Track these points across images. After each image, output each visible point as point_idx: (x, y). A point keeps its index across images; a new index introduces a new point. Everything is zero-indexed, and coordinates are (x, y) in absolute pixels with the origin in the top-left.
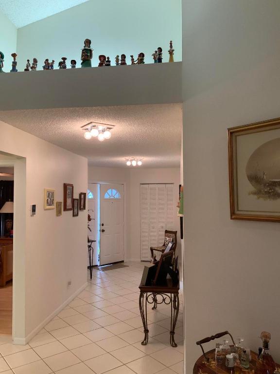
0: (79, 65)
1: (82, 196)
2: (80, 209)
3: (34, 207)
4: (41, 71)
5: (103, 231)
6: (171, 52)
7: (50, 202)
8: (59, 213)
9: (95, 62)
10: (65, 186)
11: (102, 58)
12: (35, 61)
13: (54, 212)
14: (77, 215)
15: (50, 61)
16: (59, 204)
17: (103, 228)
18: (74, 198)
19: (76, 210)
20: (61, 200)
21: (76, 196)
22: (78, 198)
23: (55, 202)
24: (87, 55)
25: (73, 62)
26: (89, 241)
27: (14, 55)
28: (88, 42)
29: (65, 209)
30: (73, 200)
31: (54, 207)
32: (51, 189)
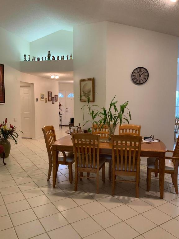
0: (47, 59)
1: (56, 96)
2: (55, 101)
3: (37, 99)
4: (36, 61)
5: (67, 111)
6: (71, 56)
7: (43, 98)
8: (46, 102)
9: (51, 58)
10: (48, 92)
11: (53, 57)
12: (35, 58)
13: (44, 101)
14: (54, 103)
15: (39, 58)
16: (46, 99)
17: (67, 110)
18: (52, 96)
19: (53, 101)
20: (47, 97)
21: (53, 96)
22: (54, 97)
23: (44, 98)
24: (49, 55)
25: (45, 58)
26: (60, 114)
27: (29, 56)
28: (49, 52)
29: (49, 101)
30: (52, 98)
31: (44, 99)
32: (43, 93)
